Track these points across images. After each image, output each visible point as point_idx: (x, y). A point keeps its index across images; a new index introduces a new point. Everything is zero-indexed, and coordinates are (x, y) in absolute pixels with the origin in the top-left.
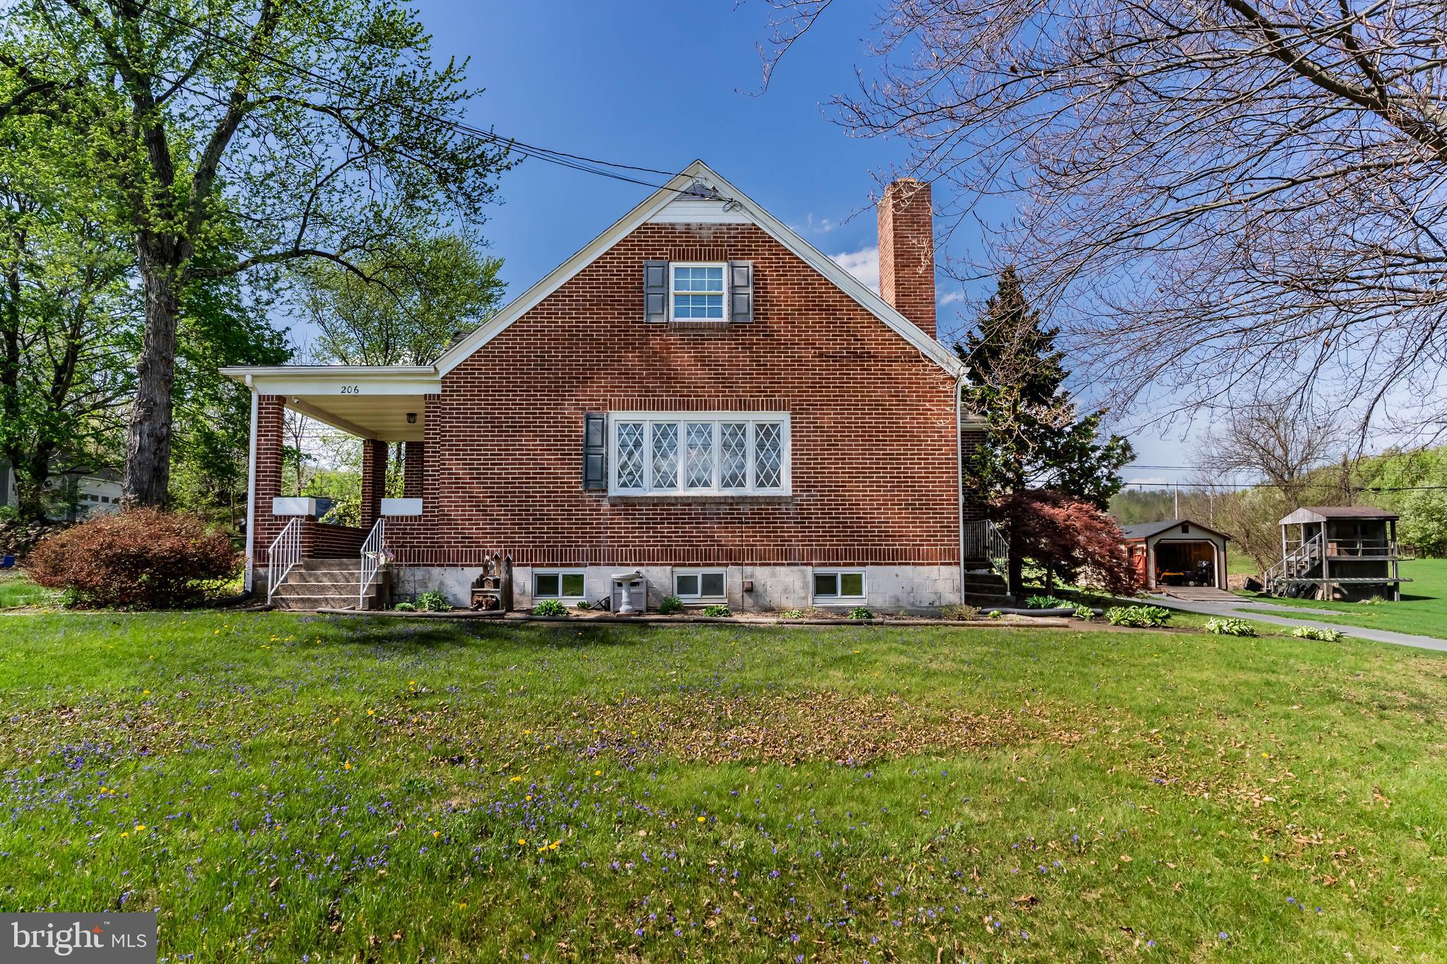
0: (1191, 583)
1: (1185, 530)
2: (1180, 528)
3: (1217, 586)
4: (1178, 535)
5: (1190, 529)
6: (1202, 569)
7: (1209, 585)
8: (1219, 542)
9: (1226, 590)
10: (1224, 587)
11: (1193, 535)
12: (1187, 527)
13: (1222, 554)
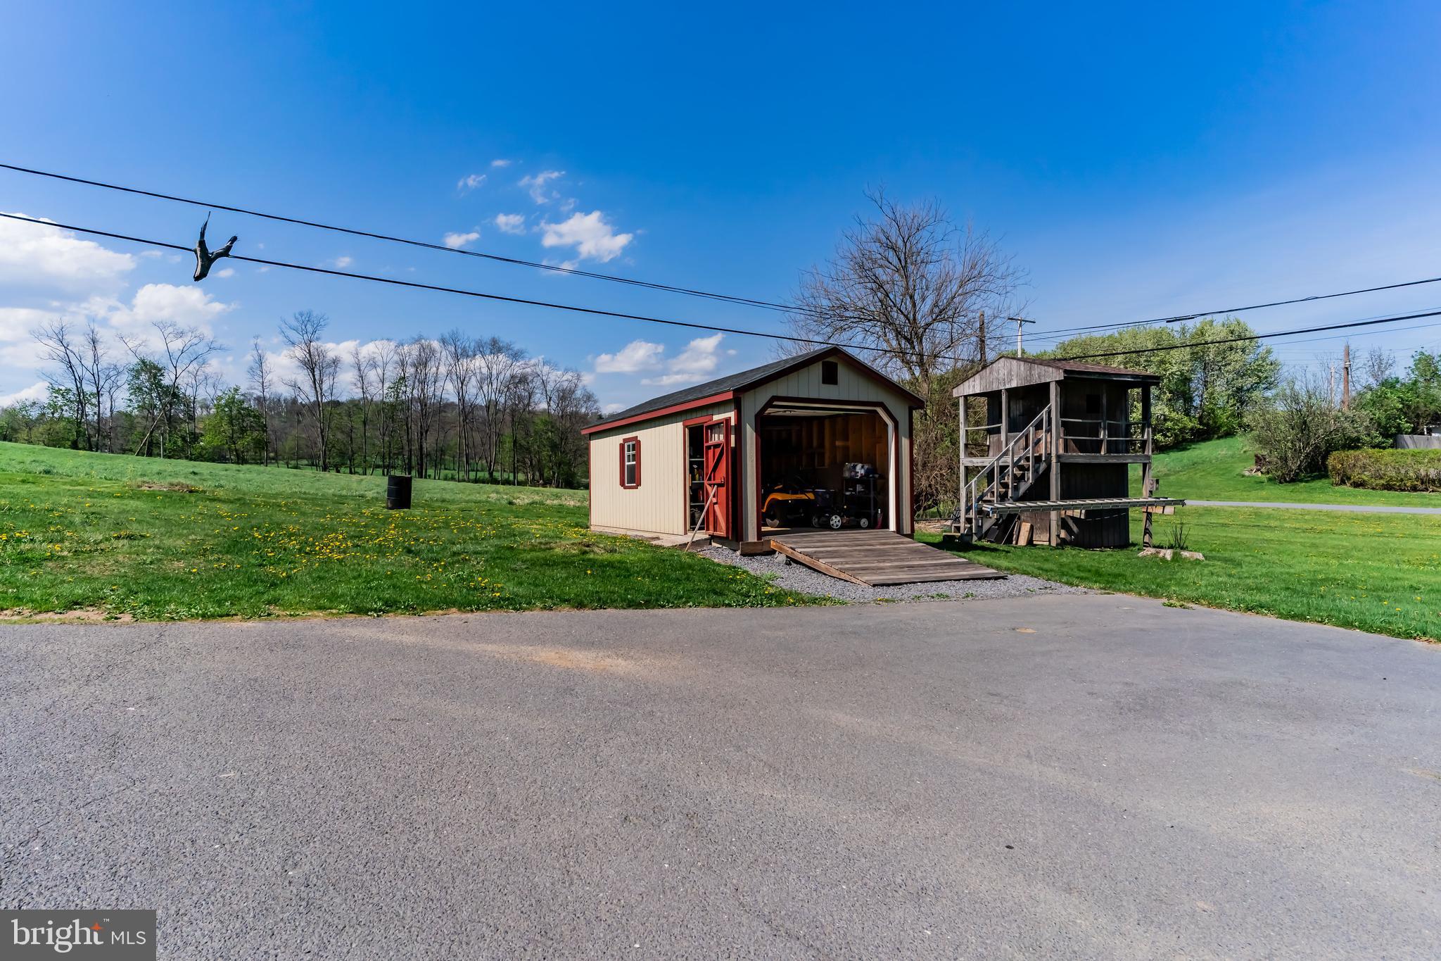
0: (836, 520)
1: (830, 377)
2: (817, 371)
3: (892, 526)
4: (810, 385)
5: (843, 373)
6: (853, 482)
7: (872, 525)
8: (900, 411)
9: (911, 536)
10: (907, 530)
11: (849, 388)
12: (834, 367)
13: (905, 442)
